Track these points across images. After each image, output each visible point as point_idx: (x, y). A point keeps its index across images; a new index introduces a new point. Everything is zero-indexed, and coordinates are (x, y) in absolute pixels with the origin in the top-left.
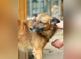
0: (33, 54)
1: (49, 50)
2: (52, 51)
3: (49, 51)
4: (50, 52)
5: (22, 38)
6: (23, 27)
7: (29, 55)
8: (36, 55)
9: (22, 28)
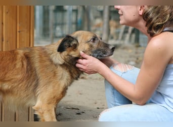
2: (83, 112)
4: (79, 114)
5: (20, 85)
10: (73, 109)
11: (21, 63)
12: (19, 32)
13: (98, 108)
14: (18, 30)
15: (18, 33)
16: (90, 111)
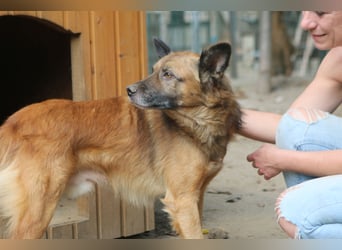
0: (166, 210)
1: (228, 193)
2: (239, 199)
3: (227, 197)
4: (231, 201)
6: (132, 118)
7: (156, 214)
8: (177, 212)
9: (126, 120)
10: (219, 193)
11: (129, 116)
12: (121, 56)
13: (265, 190)
14: (119, 53)
15: (119, 59)
16: (251, 195)
